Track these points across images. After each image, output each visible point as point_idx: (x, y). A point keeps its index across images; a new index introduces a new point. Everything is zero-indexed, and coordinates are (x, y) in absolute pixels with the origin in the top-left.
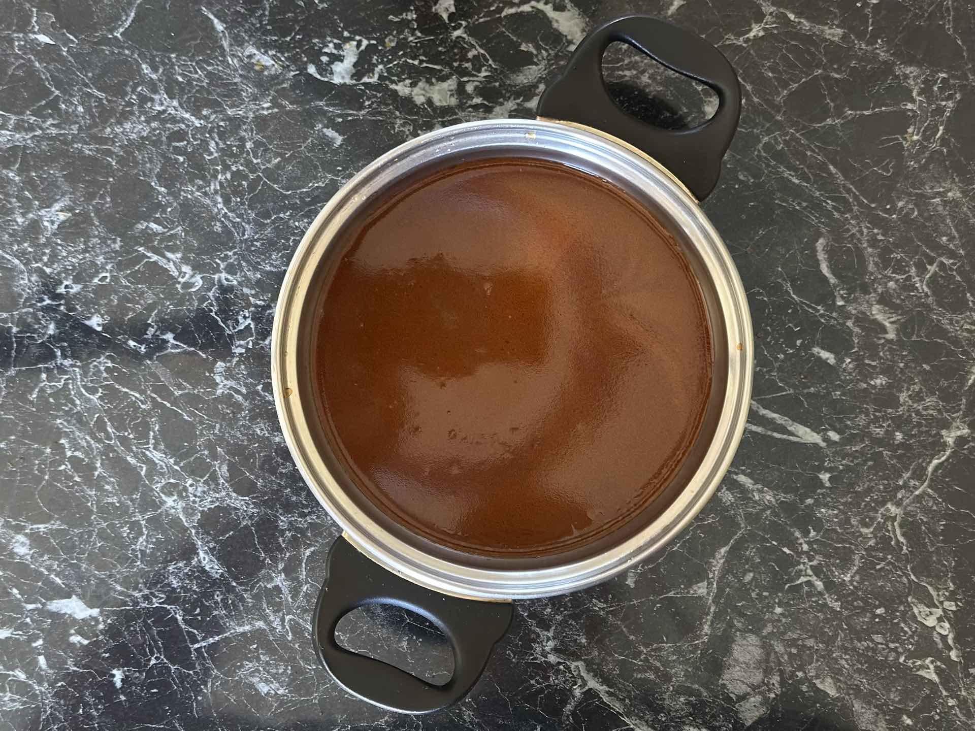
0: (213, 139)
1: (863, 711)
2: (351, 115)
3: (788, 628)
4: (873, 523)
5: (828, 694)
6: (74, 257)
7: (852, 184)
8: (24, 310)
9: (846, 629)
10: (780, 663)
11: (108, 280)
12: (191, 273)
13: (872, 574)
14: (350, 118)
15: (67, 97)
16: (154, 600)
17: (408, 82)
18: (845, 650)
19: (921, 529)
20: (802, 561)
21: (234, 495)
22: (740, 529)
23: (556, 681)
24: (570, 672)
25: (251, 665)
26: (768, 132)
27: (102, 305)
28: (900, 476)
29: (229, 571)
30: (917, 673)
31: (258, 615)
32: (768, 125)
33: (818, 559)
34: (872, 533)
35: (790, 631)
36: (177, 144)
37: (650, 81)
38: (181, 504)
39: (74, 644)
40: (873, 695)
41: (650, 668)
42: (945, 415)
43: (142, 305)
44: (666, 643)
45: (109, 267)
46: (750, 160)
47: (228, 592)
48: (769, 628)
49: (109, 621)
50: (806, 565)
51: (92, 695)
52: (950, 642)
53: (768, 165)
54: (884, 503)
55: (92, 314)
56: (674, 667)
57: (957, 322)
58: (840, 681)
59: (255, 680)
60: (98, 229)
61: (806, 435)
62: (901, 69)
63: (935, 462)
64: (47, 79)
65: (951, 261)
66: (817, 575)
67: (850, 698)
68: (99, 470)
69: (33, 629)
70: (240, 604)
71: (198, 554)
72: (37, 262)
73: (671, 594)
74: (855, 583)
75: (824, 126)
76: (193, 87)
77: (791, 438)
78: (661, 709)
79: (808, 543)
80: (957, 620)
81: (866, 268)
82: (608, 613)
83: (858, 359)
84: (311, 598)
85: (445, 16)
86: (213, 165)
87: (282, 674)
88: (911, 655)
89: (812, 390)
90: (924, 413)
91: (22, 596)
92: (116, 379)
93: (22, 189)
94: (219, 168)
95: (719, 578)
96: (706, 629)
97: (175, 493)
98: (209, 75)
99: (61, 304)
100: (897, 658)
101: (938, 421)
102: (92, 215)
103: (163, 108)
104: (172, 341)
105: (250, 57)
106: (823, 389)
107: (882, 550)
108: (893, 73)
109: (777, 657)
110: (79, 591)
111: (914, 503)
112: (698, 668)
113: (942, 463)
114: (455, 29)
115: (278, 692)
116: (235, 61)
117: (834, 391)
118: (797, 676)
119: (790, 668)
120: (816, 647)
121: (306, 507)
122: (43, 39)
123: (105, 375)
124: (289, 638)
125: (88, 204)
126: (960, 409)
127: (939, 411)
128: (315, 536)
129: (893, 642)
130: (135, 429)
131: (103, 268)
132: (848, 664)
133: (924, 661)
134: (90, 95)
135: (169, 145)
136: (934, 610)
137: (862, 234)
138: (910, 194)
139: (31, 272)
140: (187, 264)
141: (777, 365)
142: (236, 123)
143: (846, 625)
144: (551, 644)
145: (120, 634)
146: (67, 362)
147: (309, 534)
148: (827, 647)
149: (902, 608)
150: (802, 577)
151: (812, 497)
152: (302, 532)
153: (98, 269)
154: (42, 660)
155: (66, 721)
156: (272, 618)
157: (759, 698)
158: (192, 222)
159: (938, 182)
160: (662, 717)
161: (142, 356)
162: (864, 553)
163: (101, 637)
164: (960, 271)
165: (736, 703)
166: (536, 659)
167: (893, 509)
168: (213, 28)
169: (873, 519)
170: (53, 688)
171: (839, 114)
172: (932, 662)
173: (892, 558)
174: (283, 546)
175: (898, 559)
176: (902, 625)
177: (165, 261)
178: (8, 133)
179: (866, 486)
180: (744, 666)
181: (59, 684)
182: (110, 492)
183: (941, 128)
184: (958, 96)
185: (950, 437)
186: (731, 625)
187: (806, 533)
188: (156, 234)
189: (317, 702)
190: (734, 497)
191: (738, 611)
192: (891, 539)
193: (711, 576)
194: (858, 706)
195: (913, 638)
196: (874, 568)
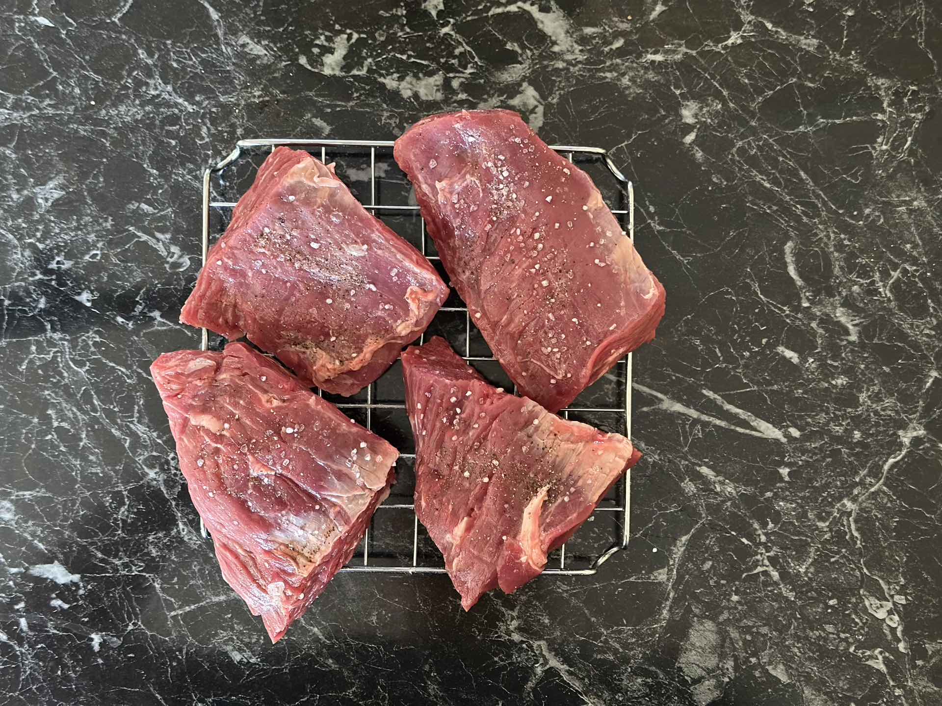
0: (205, 124)
1: (813, 697)
2: (339, 106)
3: (745, 616)
4: (829, 517)
5: (780, 680)
6: (66, 234)
7: (821, 190)
8: (16, 284)
9: (799, 619)
10: (735, 649)
11: (98, 258)
12: (180, 253)
13: (826, 566)
14: (338, 109)
15: (64, 79)
16: (134, 568)
17: (396, 75)
18: (798, 639)
19: (875, 524)
20: (759, 551)
22: (701, 518)
23: (519, 659)
24: (533, 651)
25: (225, 634)
26: (743, 137)
27: (92, 282)
28: (857, 473)
30: (867, 663)
32: (742, 130)
33: (775, 551)
34: (828, 527)
35: (746, 618)
36: (171, 128)
37: (630, 84)
38: (162, 477)
39: (55, 608)
40: (824, 683)
41: (610, 649)
42: (903, 416)
43: (130, 283)
44: (626, 626)
45: (100, 245)
46: (724, 163)
47: (205, 562)
48: (725, 615)
49: (89, 587)
50: (763, 556)
51: (72, 657)
52: (899, 634)
53: (741, 169)
54: (840, 499)
55: (83, 290)
56: (632, 649)
57: (918, 326)
58: (791, 668)
59: (229, 648)
60: (91, 209)
61: (768, 431)
62: (872, 81)
63: (891, 461)
64: (46, 60)
65: (915, 268)
66: (774, 566)
67: (801, 685)
68: (84, 441)
69: (16, 592)
70: (217, 574)
71: (178, 525)
72: (30, 238)
73: (632, 579)
74: (809, 575)
75: (796, 134)
76: (186, 73)
77: (753, 433)
78: (618, 689)
79: (766, 534)
80: (906, 614)
81: (832, 272)
82: (571, 595)
83: (821, 359)
85: (434, 13)
86: (204, 150)
87: (255, 643)
88: (860, 646)
89: (775, 387)
90: (882, 413)
91: (6, 560)
92: (104, 354)
93: (18, 167)
94: (210, 153)
95: (679, 565)
96: (665, 613)
97: (157, 466)
98: (203, 62)
99: (52, 280)
100: (847, 648)
101: (895, 421)
102: (86, 193)
103: (158, 92)
104: (159, 319)
105: (244, 46)
106: (786, 387)
107: (837, 543)
108: (866, 84)
109: (732, 644)
110: (61, 556)
111: (869, 499)
112: (655, 651)
113: (897, 463)
114: (443, 26)
115: (251, 661)
116: (229, 49)
117: (796, 389)
118: (751, 662)
119: (744, 654)
120: (769, 635)
122: (43, 21)
123: (93, 349)
125: (82, 184)
126: (917, 411)
127: (897, 412)
129: (844, 632)
130: (120, 403)
131: (94, 246)
132: (800, 652)
133: (873, 652)
134: (87, 78)
135: (162, 128)
136: (884, 603)
137: (829, 239)
138: (876, 202)
139: (24, 247)
140: (176, 245)
141: (742, 362)
142: (227, 110)
143: (799, 614)
144: (514, 624)
145: (100, 600)
146: (57, 336)
148: (781, 634)
149: (854, 600)
150: (759, 567)
151: (771, 491)
153: (89, 247)
154: (23, 622)
155: (44, 681)
157: (713, 682)
158: (182, 204)
159: (906, 192)
160: (619, 697)
161: (129, 332)
162: (820, 546)
163: (81, 602)
164: (923, 278)
165: (691, 685)
166: (500, 637)
167: (849, 505)
168: (208, 16)
169: (829, 514)
170: (34, 649)
171: (811, 121)
172: (881, 653)
173: (846, 552)
175: (852, 553)
176: (853, 616)
177: (154, 241)
178: (6, 111)
179: (823, 482)
180: (700, 650)
181: (39, 646)
182: (95, 463)
183: (910, 139)
184: (927, 109)
185: (906, 438)
186: (688, 610)
187: (764, 525)
188: (147, 215)
189: (287, 671)
190: (697, 488)
191: (696, 598)
192: (846, 533)
193: (671, 563)
194: (807, 692)
195: (863, 629)
196: (828, 561)
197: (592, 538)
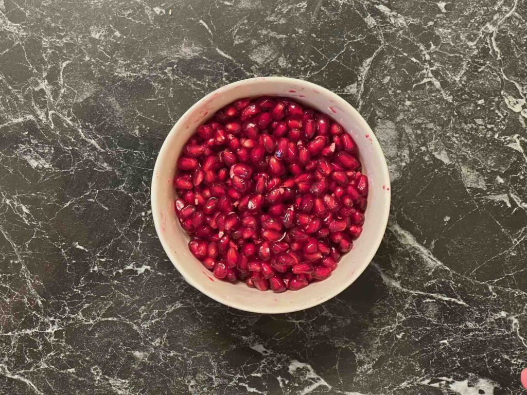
1: (469, 173)
3: (416, 116)
4: (476, 38)
5: (443, 162)
9: (456, 116)
10: (409, 141)
13: (476, 75)
18: (455, 130)
19: (510, 42)
20: (425, 67)
21: (9, 22)
22: (380, 45)
25: (24, 147)
28: (495, 3)
29: (7, 78)
30: (508, 146)
31: (28, 110)
33: (437, 65)
34: (475, 45)
35: (417, 117)
40: (476, 162)
47: (6, 93)
48: (401, 116)
50: (427, 70)
54: (484, 23)
58: (452, 153)
59: (27, 158)
66: (436, 76)
67: (459, 165)
70: (15, 102)
74: (463, 82)
79: (430, 54)
84: (68, 98)
87: (47, 153)
88: (503, 133)
95: (365, 81)
100: (492, 136)
107: (484, 57)
109: (407, 137)
111: (505, 23)
115: (45, 166)
118: (421, 150)
119: (416, 145)
120: (435, 129)
121: (63, 31)
124: (52, 127)
128: (70, 52)
129: (490, 124)
132: (458, 141)
133: (512, 137)
136: (519, 100)
143: (456, 112)
147: (65, 51)
148: (443, 128)
149: (496, 99)
150: (425, 79)
151: (432, 20)
152: (60, 49)
156: (39, 112)
162: (470, 60)
167: (491, 28)
169: (476, 35)
172: (518, 138)
173: (490, 64)
174: (46, 60)
175: (494, 64)
176: (497, 111)
179: (471, 11)
186: (374, 115)
187: (428, 47)
189: (73, 173)
190: (377, 21)
191: (379, 104)
192: (489, 49)
193: (359, 79)
194: (464, 170)
195: (505, 121)
196: (477, 71)
197: (299, 63)
